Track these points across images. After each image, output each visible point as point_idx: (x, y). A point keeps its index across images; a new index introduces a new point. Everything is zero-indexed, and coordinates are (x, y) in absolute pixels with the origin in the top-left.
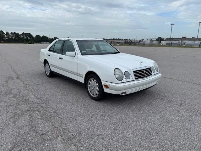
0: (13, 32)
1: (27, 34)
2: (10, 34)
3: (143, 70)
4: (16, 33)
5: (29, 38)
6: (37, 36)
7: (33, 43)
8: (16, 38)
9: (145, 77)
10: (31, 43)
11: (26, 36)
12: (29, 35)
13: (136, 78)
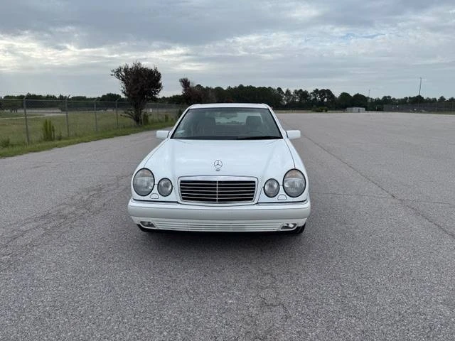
0: (298, 89)
1: (323, 91)
2: (292, 93)
3: (215, 182)
4: (304, 90)
5: (326, 100)
6: (345, 95)
7: (326, 111)
8: (300, 100)
9: (215, 200)
10: (321, 111)
11: (320, 97)
12: (327, 93)
13: (184, 199)
